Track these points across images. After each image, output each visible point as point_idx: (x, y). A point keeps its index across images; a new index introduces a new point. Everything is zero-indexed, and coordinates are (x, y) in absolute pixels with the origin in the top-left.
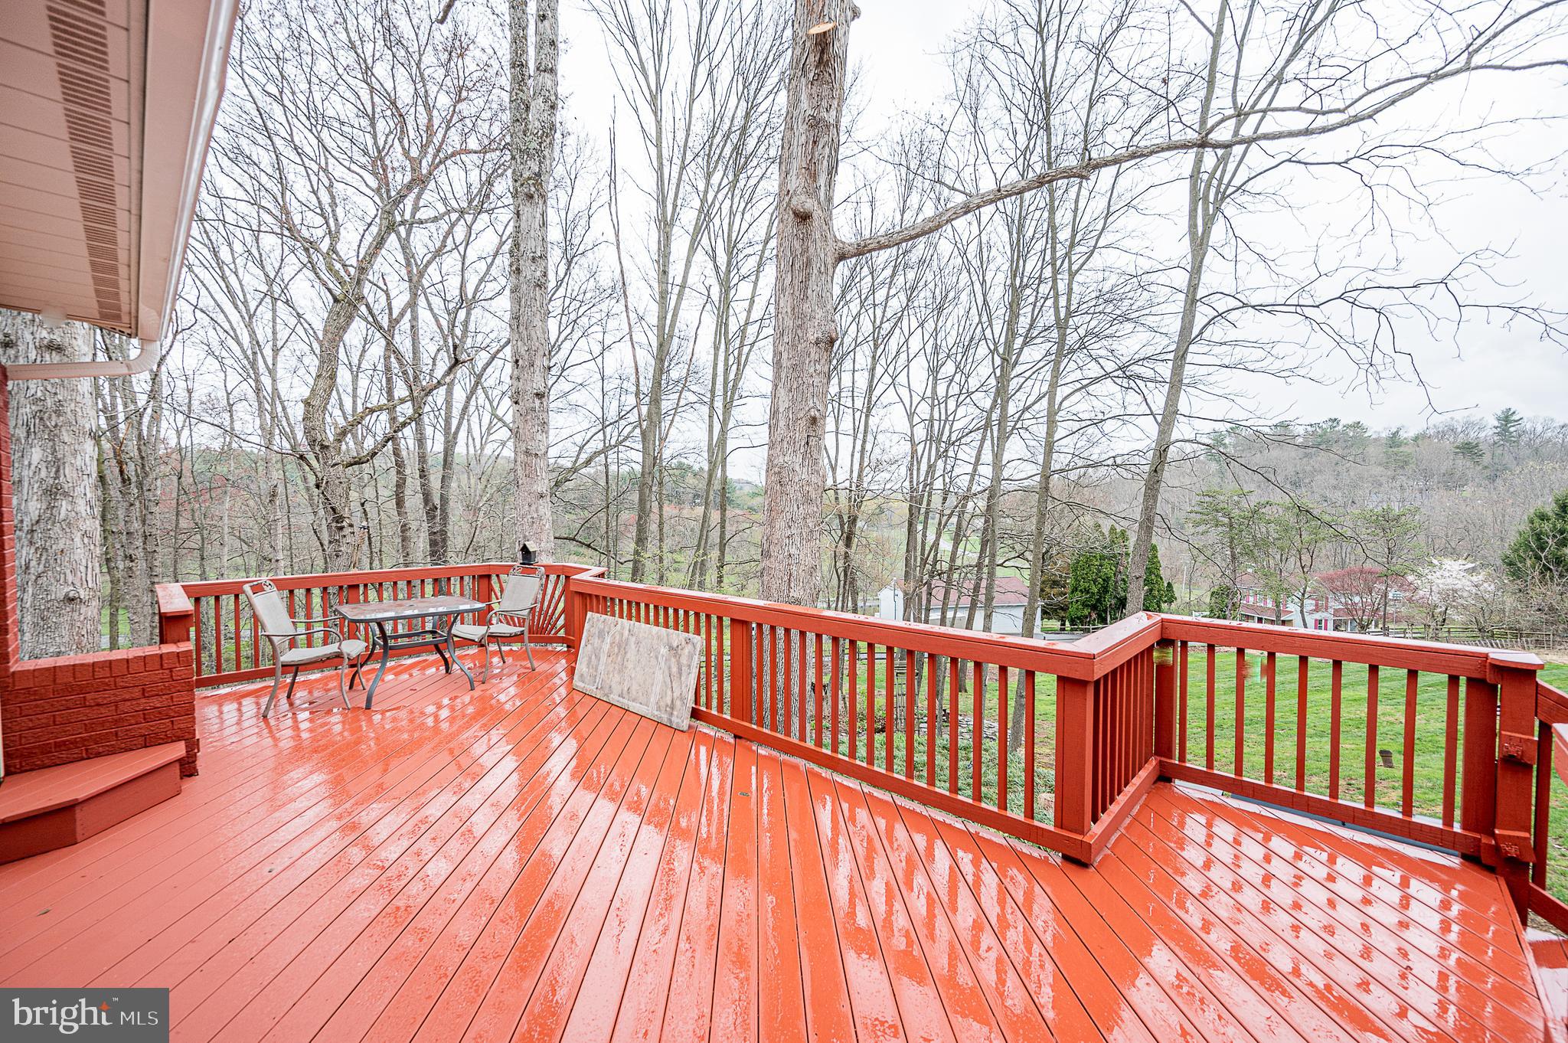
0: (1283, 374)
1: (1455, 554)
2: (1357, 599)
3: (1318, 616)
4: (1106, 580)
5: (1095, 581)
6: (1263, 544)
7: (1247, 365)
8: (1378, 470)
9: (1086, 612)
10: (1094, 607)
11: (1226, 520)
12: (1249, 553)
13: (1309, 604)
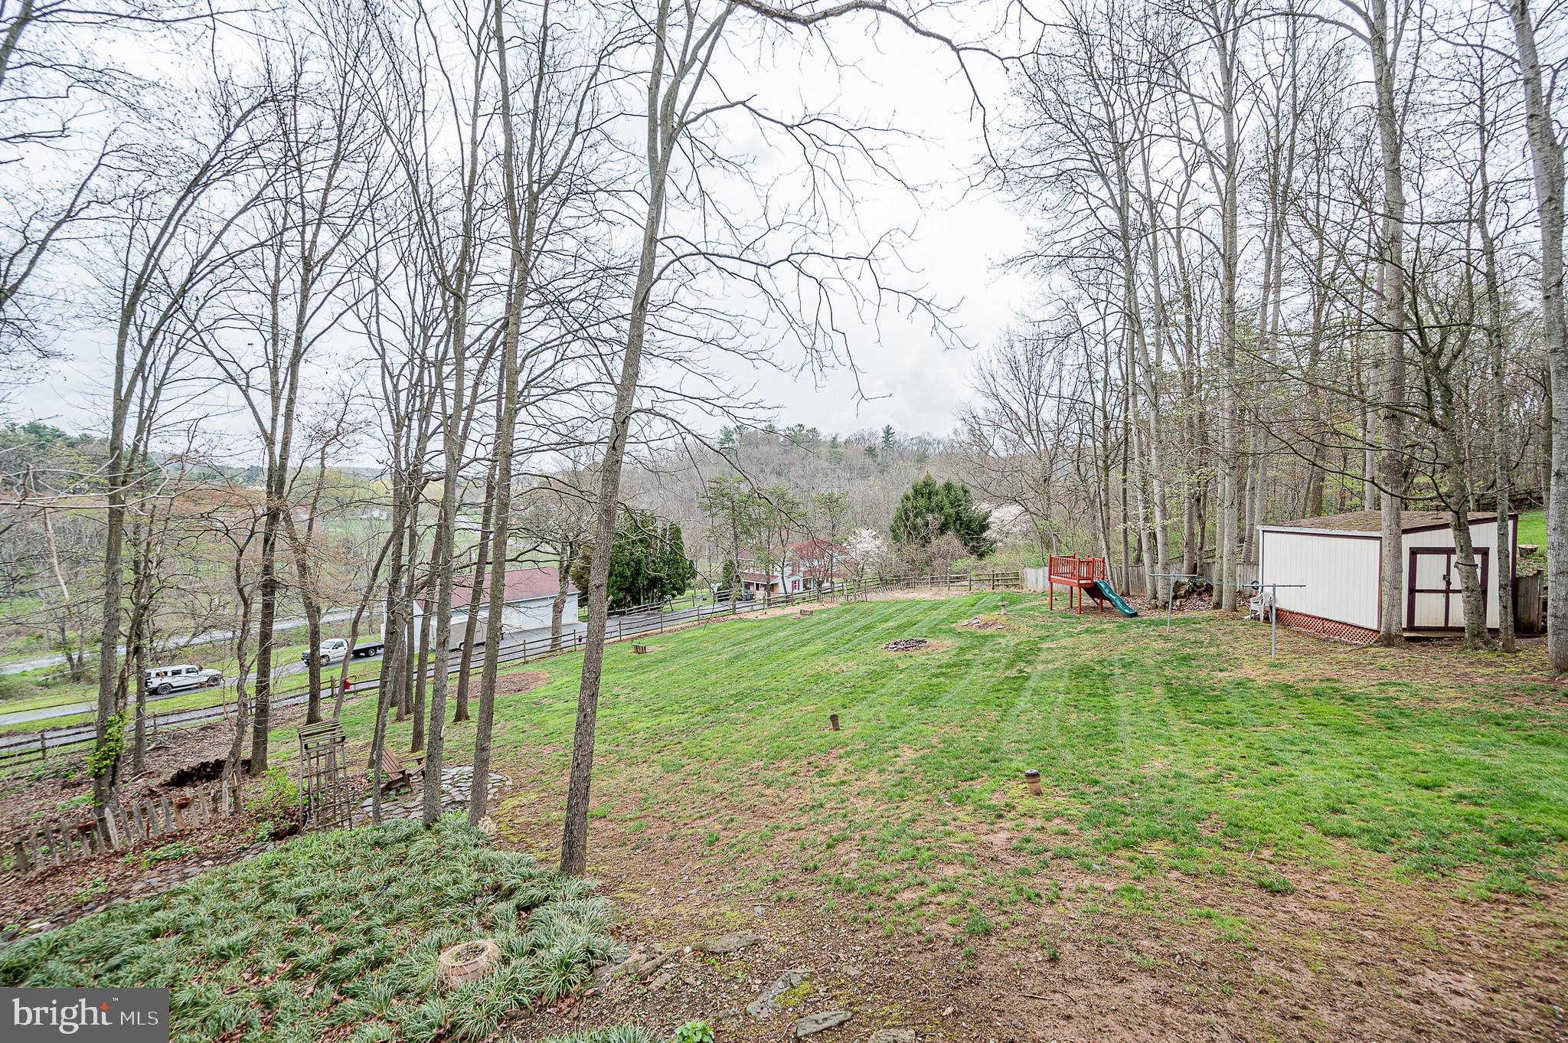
0: (750, 356)
1: (865, 524)
2: (816, 563)
3: (793, 579)
4: (638, 562)
5: (628, 564)
6: (757, 523)
7: (721, 342)
8: (826, 464)
9: (621, 595)
10: (628, 590)
11: (729, 504)
12: (747, 532)
13: (788, 570)
